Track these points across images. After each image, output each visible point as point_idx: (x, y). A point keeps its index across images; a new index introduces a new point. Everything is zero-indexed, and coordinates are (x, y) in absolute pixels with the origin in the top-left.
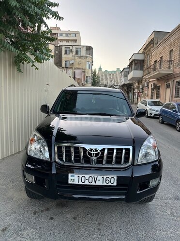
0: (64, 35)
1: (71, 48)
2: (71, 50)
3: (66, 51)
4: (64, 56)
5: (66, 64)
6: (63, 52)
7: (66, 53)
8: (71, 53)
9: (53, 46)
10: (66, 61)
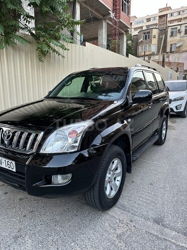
0: (175, 14)
1: (179, 27)
2: (179, 30)
3: (172, 33)
4: (169, 39)
5: (171, 48)
6: (169, 34)
7: (172, 35)
8: (178, 35)
9: (157, 30)
10: (171, 45)
